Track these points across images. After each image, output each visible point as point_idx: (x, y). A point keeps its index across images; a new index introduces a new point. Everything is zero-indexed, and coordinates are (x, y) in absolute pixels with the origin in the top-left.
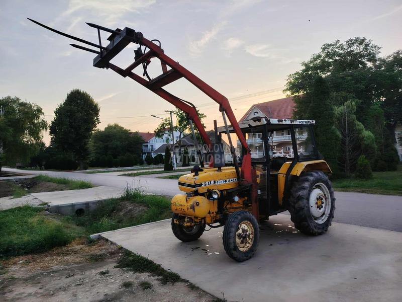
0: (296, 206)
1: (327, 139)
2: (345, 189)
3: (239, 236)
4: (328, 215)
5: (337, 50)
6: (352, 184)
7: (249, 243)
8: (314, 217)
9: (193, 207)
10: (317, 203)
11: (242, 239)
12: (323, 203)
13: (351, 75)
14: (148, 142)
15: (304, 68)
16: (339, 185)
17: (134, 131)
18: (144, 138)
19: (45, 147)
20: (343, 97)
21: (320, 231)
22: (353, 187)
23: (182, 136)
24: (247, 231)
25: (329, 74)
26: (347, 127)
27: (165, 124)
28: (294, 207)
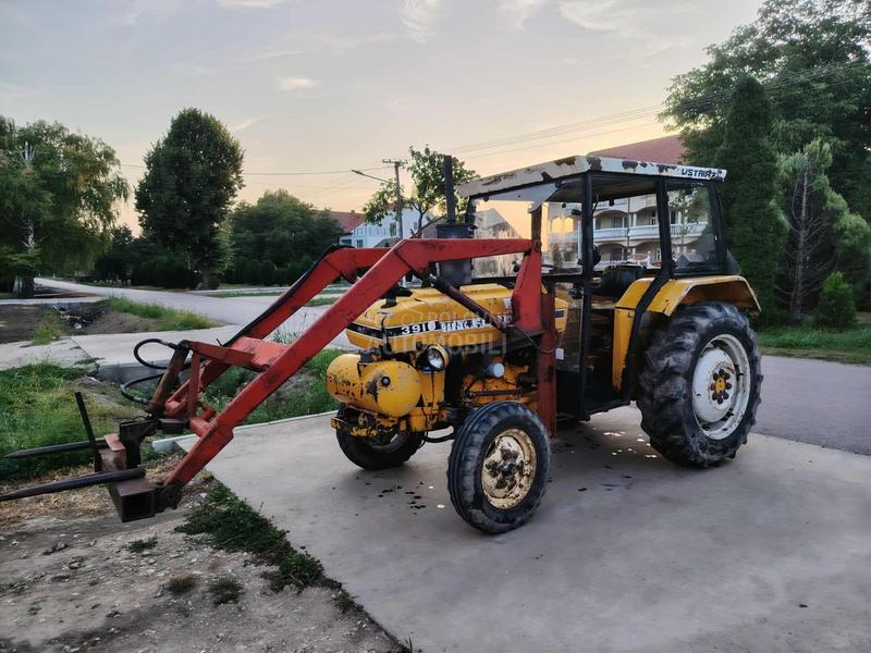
0: (658, 392)
1: (755, 230)
2: (787, 349)
3: (494, 468)
4: (739, 418)
5: (797, 16)
6: (806, 338)
7: (521, 486)
8: (701, 420)
9: (373, 389)
10: (713, 387)
11: (500, 476)
12: (728, 386)
13: (828, 79)
14: (350, 234)
15: (711, 59)
16: (772, 340)
17: (321, 208)
18: (343, 224)
19: (130, 238)
20: (802, 133)
21: (715, 458)
22: (806, 346)
23: (425, 222)
24: (515, 456)
25: (772, 75)
26: (804, 205)
27: (386, 192)
28: (651, 396)
